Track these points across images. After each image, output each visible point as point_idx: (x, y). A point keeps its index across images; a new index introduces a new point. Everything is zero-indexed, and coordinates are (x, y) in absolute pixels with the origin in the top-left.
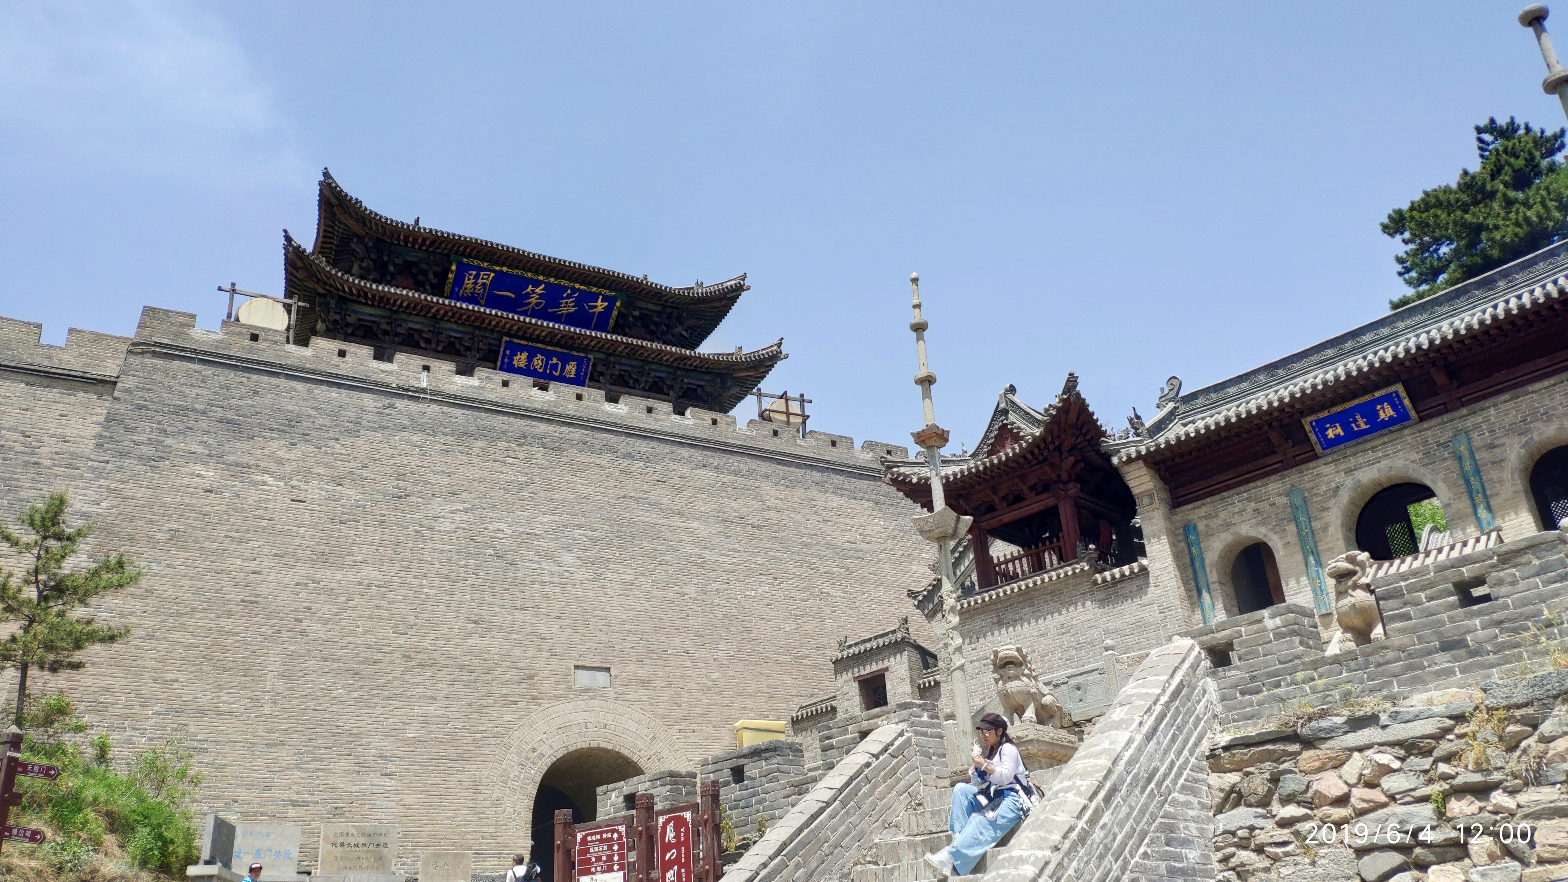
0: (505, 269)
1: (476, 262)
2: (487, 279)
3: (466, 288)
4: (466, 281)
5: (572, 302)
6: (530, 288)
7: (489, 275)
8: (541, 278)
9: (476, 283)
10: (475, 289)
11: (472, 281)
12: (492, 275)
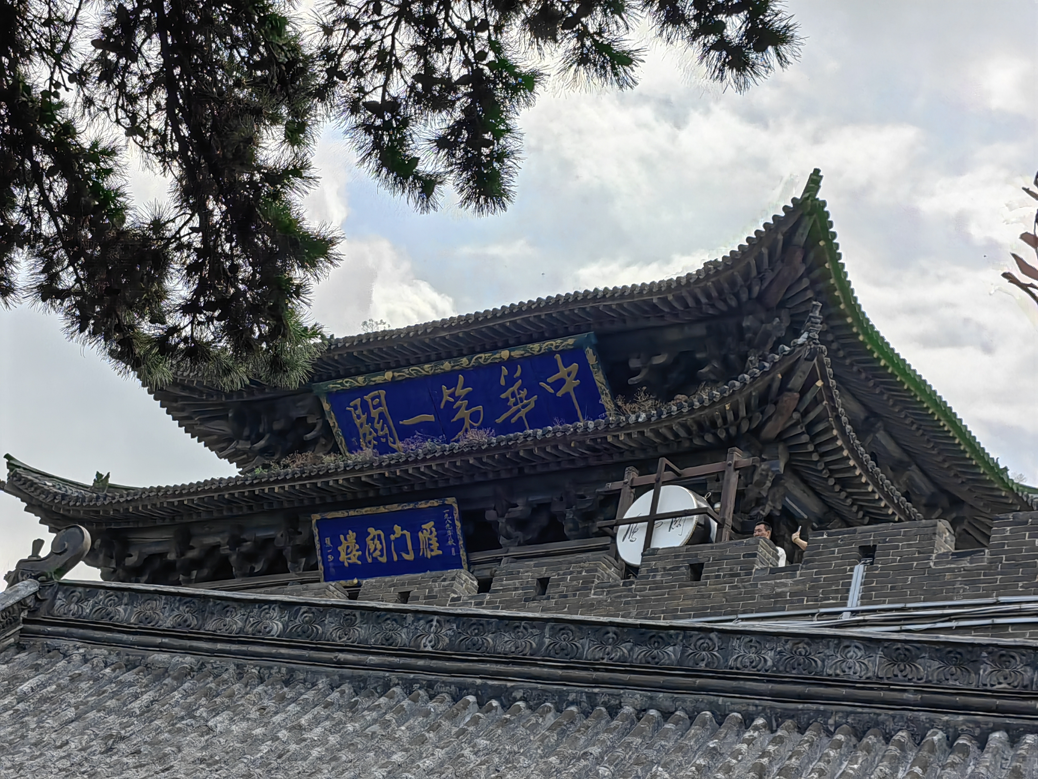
0: (388, 375)
1: (348, 383)
2: (380, 405)
3: (365, 435)
4: (358, 422)
5: (520, 388)
6: (446, 391)
7: (379, 397)
8: (447, 366)
9: (370, 420)
10: (376, 431)
11: (364, 417)
12: (382, 393)
